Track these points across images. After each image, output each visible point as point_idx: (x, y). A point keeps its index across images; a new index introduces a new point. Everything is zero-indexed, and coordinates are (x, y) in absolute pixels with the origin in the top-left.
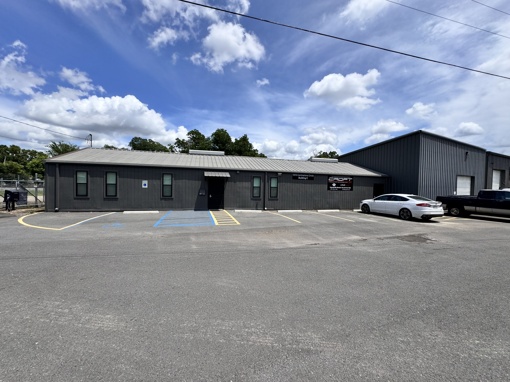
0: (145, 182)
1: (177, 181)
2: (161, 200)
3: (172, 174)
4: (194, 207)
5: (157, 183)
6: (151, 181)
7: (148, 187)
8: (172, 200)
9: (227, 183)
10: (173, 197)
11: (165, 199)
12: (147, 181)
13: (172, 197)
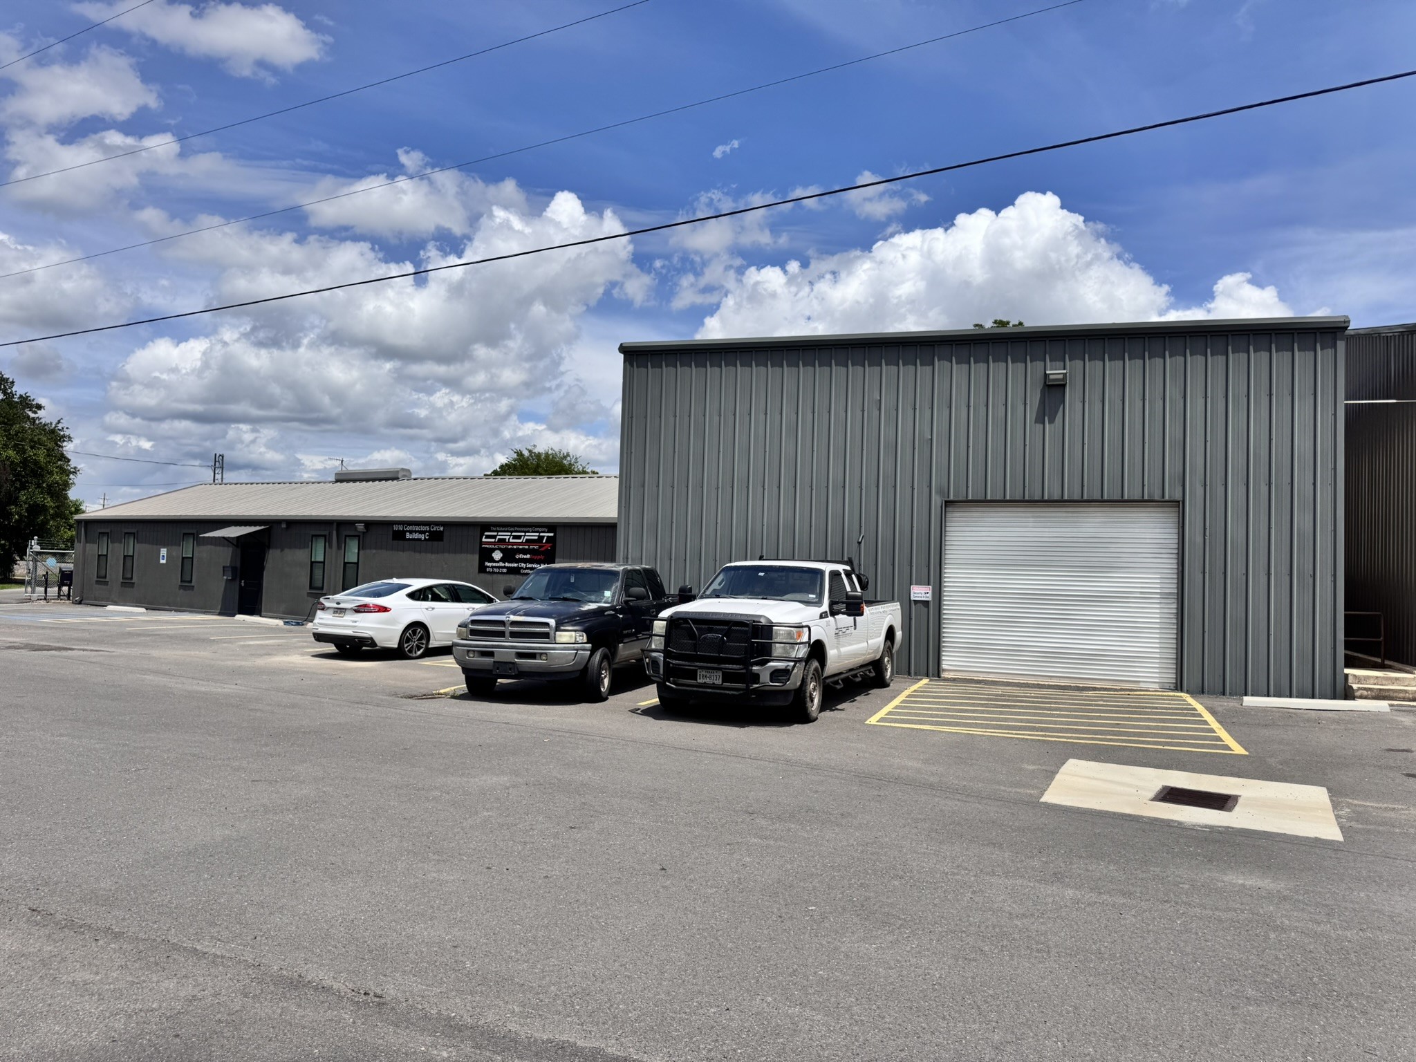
0: (164, 552)
1: (201, 549)
2: (180, 589)
3: (194, 535)
4: (219, 607)
5: (177, 551)
6: (169, 547)
7: (167, 561)
8: (193, 590)
9: (271, 551)
11: (184, 588)
12: (166, 550)
13: (193, 584)
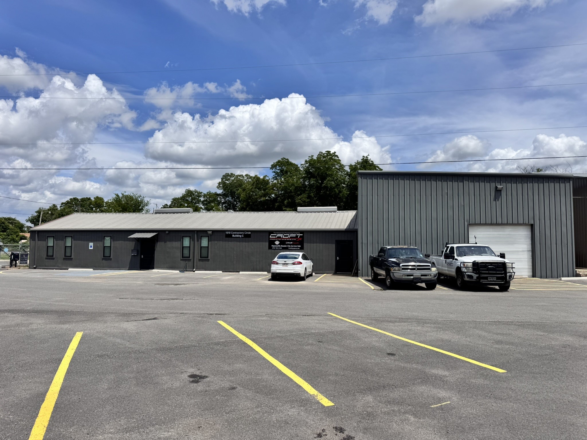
0: (91, 244)
1: (116, 242)
2: (102, 260)
3: (111, 236)
4: (128, 267)
5: (99, 244)
6: (95, 242)
7: (93, 248)
8: (111, 260)
9: (158, 243)
10: (112, 257)
11: (106, 260)
12: (92, 243)
